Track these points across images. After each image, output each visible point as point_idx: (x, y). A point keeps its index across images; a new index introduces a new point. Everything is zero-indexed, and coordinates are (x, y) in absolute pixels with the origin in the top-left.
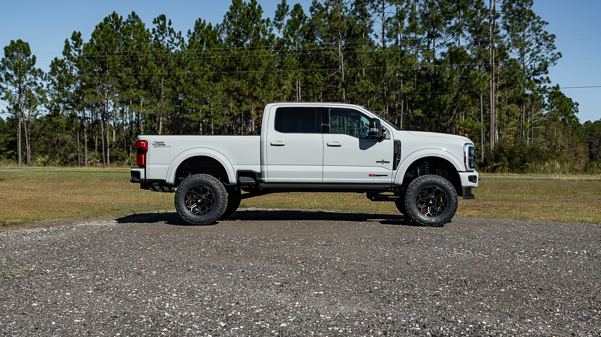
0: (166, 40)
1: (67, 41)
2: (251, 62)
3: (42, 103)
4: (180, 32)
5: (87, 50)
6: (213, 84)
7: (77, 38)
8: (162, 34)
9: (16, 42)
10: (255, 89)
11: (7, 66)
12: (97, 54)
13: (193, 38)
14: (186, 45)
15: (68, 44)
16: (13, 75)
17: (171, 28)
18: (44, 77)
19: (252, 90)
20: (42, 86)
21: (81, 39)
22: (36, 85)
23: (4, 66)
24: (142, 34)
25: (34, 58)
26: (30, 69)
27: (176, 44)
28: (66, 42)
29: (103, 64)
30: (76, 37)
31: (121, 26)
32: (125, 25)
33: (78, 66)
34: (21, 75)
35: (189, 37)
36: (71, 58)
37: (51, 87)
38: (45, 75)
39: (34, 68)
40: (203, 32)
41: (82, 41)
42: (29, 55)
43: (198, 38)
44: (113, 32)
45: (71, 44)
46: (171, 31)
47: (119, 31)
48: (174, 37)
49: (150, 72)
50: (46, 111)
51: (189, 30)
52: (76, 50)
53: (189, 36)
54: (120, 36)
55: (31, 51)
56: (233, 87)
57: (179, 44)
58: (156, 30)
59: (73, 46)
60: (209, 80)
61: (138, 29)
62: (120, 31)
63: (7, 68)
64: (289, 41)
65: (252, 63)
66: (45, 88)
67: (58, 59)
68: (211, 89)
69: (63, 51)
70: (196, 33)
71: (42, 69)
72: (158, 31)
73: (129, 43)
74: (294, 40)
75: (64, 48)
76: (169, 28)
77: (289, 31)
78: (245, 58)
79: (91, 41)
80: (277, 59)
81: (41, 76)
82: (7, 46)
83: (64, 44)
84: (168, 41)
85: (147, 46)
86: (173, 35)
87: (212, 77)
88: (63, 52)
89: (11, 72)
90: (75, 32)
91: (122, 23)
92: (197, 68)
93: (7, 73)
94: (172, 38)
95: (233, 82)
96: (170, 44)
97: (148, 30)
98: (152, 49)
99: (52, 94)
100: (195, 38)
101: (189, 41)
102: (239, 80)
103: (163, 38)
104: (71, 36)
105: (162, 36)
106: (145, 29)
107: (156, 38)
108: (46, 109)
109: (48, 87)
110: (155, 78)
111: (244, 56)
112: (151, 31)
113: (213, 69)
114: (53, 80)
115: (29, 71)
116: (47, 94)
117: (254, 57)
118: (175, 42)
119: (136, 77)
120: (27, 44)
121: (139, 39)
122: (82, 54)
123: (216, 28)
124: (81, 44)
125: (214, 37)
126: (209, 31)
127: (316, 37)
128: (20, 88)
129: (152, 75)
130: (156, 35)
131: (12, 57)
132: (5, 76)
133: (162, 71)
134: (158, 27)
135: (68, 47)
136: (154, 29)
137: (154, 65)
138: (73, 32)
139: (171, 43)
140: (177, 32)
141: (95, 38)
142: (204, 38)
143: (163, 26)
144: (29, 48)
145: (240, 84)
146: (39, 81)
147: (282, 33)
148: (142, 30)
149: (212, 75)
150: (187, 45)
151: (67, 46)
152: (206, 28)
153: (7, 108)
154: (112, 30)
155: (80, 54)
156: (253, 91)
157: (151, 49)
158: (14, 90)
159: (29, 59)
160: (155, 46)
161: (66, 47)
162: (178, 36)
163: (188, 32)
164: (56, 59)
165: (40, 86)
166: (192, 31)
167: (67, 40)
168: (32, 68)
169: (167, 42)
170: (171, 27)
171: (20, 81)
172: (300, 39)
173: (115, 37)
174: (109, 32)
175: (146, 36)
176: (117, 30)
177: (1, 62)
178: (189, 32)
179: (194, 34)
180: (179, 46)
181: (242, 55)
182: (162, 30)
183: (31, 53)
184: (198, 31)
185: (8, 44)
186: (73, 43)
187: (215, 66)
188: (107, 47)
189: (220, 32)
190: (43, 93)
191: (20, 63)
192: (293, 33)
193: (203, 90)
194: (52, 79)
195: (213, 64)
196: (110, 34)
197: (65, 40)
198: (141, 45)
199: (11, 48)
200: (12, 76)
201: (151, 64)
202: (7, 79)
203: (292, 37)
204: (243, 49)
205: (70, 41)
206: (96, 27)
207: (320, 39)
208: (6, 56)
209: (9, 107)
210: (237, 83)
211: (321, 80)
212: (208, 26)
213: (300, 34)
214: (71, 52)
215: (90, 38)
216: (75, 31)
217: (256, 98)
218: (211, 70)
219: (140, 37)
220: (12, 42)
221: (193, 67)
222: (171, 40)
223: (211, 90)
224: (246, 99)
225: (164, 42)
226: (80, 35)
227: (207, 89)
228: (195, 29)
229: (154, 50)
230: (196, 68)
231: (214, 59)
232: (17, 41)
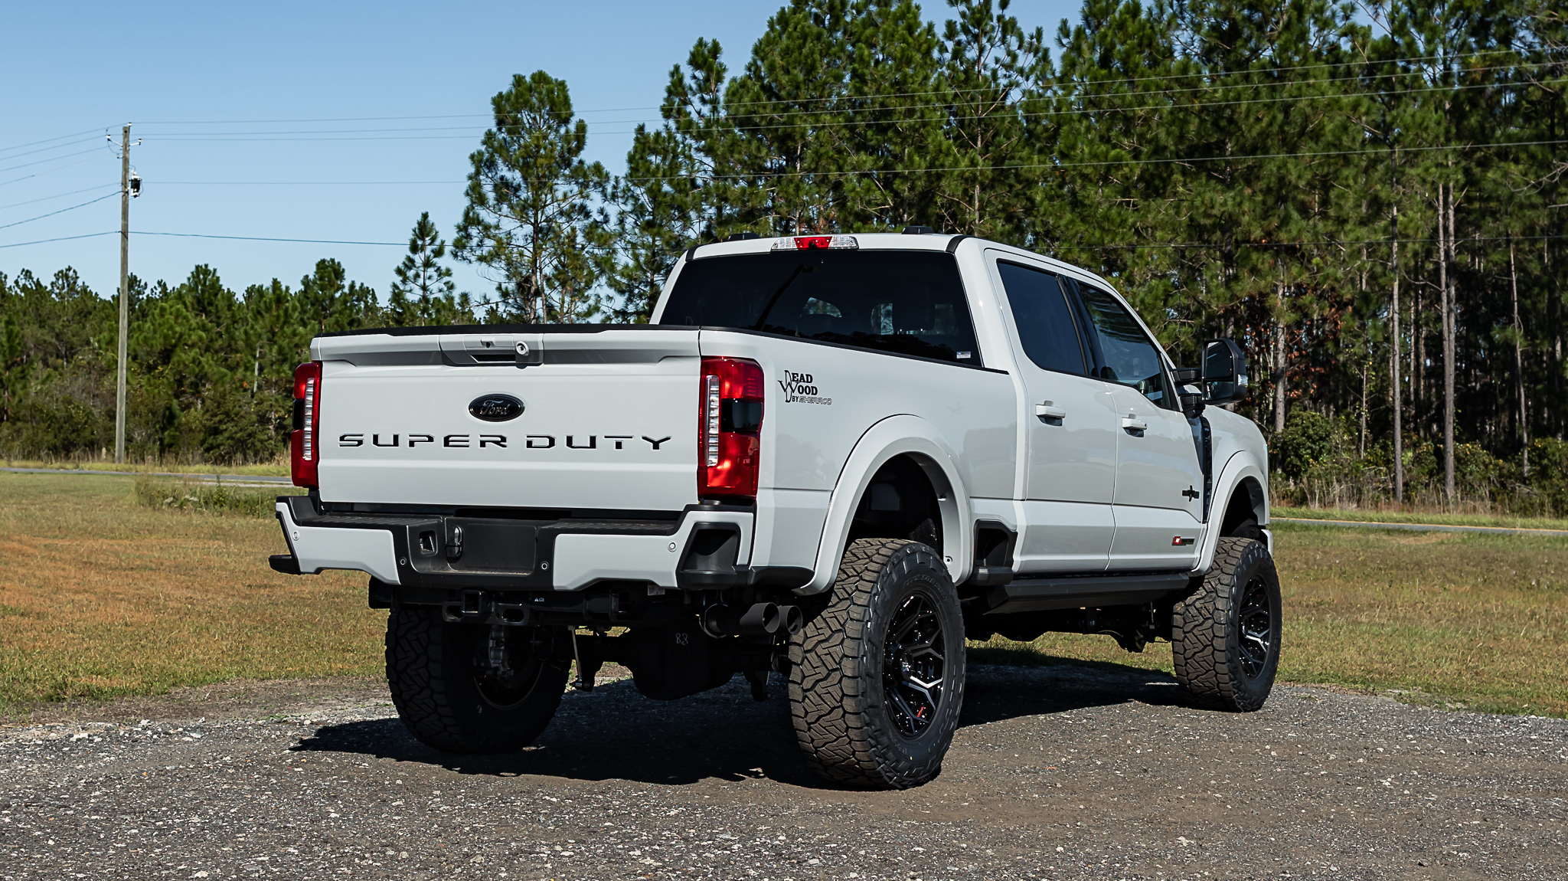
0: (989, 59)
1: (676, 71)
2: (1270, 124)
3: (602, 272)
4: (1039, 32)
5: (736, 99)
6: (1141, 203)
7: (706, 61)
8: (976, 38)
9: (528, 79)
10: (1285, 221)
11: (500, 156)
12: (767, 110)
13: (1076, 48)
14: (1053, 74)
15: (681, 80)
16: (519, 185)
17: (1007, 18)
18: (609, 190)
19: (1275, 223)
20: (606, 220)
21: (721, 65)
22: (587, 215)
23: (492, 156)
24: (910, 40)
25: (582, 128)
26: (568, 165)
27: (1021, 71)
28: (672, 75)
29: (785, 143)
30: (706, 58)
31: (848, 19)
32: (859, 12)
33: (709, 151)
34: (542, 185)
35: (1064, 46)
36: (687, 127)
37: (630, 221)
38: (612, 182)
39: (581, 162)
40: (1109, 27)
41: (725, 70)
42: (566, 121)
43: (1092, 49)
44: (819, 37)
45: (688, 81)
46: (1009, 27)
47: (839, 34)
48: (1020, 48)
49: (932, 165)
50: (610, 298)
51: (1064, 22)
52: (703, 101)
53: (1065, 41)
54: (843, 49)
55: (574, 109)
56: (1207, 215)
57: (1033, 69)
58: (959, 27)
59: (694, 86)
60: (1125, 192)
61: (897, 25)
62: (845, 33)
63: (500, 162)
64: (1411, 44)
65: (1275, 129)
66: (612, 226)
67: (647, 130)
68: (1131, 221)
69: (662, 103)
70: (1088, 31)
71: (603, 164)
72: (965, 30)
73: (866, 71)
74: (1429, 42)
75: (666, 95)
76: (1000, 18)
77: (1412, 10)
78: (1249, 110)
79: (753, 68)
80: (1363, 110)
81: (600, 185)
82: (500, 94)
83: (667, 81)
84: (997, 61)
85: (926, 78)
86: (1013, 42)
87: (1141, 178)
88: (662, 109)
89: (515, 176)
90: (701, 43)
91: (849, 8)
92: (1086, 150)
93: (502, 178)
94: (1009, 53)
95: (1208, 196)
96: (1001, 72)
97: (931, 26)
98: (943, 87)
99: (634, 246)
100: (1084, 47)
101: (1064, 58)
102: (1230, 187)
103: (982, 50)
104: (688, 57)
105: (976, 46)
106: (919, 25)
107: (957, 54)
108: (612, 292)
109: (621, 222)
110: (950, 188)
111: (1244, 105)
112: (940, 31)
113: (1141, 152)
114: (637, 199)
115: (567, 172)
116: (619, 246)
117: (1286, 108)
118: (1019, 64)
119: (887, 184)
120: (562, 85)
121: (899, 55)
122: (723, 114)
123: (1155, 11)
124: (719, 79)
125: (1145, 42)
126: (1129, 22)
127: (1515, 31)
128: (535, 225)
129: (939, 177)
130: (959, 43)
131: (515, 128)
132: (496, 188)
133: (973, 163)
134: (963, 15)
135: (680, 90)
136: (950, 25)
137: (945, 144)
138: (695, 42)
139: (1008, 67)
140: (1028, 30)
141: (763, 60)
142: (1113, 46)
143: (980, 12)
144: (566, 99)
145: (1230, 203)
146: (595, 202)
147: (1383, 21)
148: (910, 29)
149: (1138, 172)
150: (1058, 74)
151: (676, 87)
152: (1121, 13)
153: (499, 288)
154: (815, 29)
155: (715, 110)
156: (1279, 228)
157: (937, 89)
158: (521, 233)
159: (567, 131)
160: (953, 80)
161: (669, 91)
162: (1031, 44)
163: (1061, 29)
164: (641, 129)
165: (600, 218)
166: (1076, 21)
167: (677, 68)
168: (575, 161)
169: (992, 65)
170: (1008, 14)
171: (537, 205)
172: (1452, 39)
173: (827, 55)
174: (804, 37)
175: (925, 46)
176: (832, 30)
177: (484, 143)
178: (1064, 29)
179: (1079, 32)
180: (1032, 78)
181: (1238, 98)
182: (978, 23)
183: (572, 115)
184: (1094, 22)
185: (506, 86)
186: (694, 77)
187: (1149, 142)
188: (798, 88)
189: (1169, 24)
190: (604, 240)
191: (538, 146)
192: (1427, 16)
193: (1106, 225)
194: (632, 196)
195: (1141, 136)
196: (809, 45)
197: (672, 69)
198: (905, 75)
199: (513, 98)
200: (517, 189)
201: (937, 138)
202: (501, 199)
203: (1420, 32)
204: (1247, 78)
205: (687, 71)
206: (771, 24)
207: (1530, 38)
208: (500, 123)
209: (504, 286)
210: (1220, 199)
211: (1528, 183)
212: (1127, 6)
213: (1453, 22)
214: (689, 108)
215: (749, 57)
216: (701, 40)
217: (1293, 252)
218: (1136, 154)
219: (903, 50)
220: (519, 80)
221: (1073, 147)
222: (1008, 60)
223: (1134, 224)
224: (1254, 256)
225: (985, 67)
226: (716, 50)
227: (1118, 220)
228: (1086, 18)
229: (950, 92)
230: (1083, 149)
231: (1146, 120)
232: (533, 77)
